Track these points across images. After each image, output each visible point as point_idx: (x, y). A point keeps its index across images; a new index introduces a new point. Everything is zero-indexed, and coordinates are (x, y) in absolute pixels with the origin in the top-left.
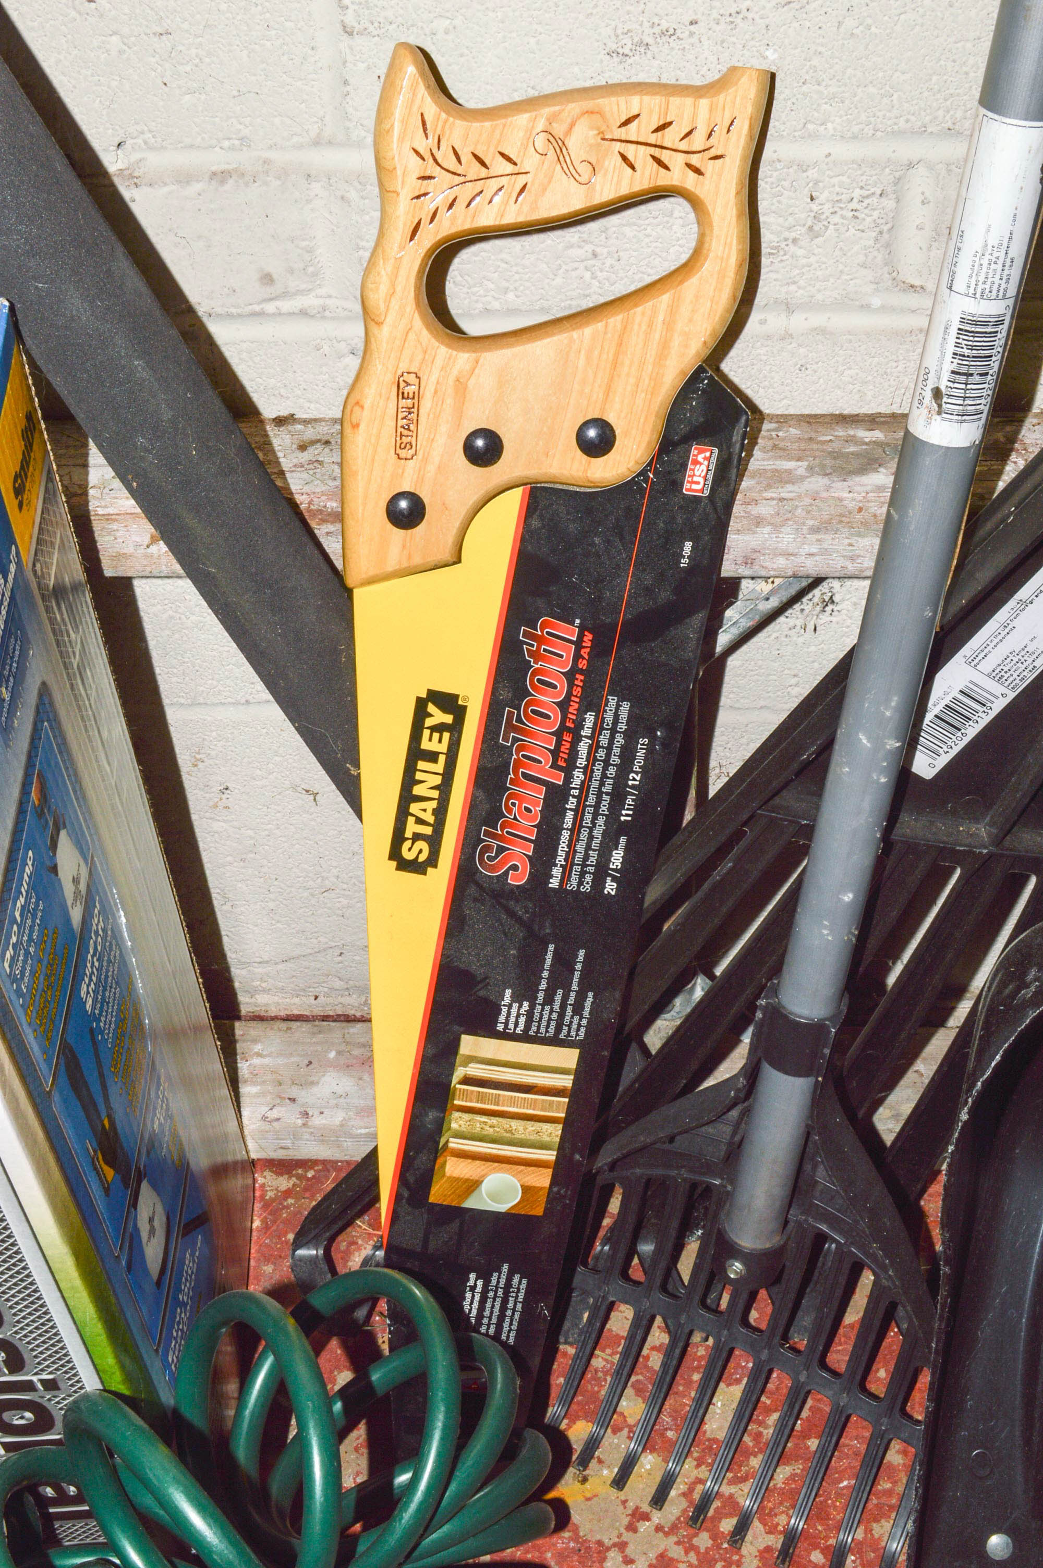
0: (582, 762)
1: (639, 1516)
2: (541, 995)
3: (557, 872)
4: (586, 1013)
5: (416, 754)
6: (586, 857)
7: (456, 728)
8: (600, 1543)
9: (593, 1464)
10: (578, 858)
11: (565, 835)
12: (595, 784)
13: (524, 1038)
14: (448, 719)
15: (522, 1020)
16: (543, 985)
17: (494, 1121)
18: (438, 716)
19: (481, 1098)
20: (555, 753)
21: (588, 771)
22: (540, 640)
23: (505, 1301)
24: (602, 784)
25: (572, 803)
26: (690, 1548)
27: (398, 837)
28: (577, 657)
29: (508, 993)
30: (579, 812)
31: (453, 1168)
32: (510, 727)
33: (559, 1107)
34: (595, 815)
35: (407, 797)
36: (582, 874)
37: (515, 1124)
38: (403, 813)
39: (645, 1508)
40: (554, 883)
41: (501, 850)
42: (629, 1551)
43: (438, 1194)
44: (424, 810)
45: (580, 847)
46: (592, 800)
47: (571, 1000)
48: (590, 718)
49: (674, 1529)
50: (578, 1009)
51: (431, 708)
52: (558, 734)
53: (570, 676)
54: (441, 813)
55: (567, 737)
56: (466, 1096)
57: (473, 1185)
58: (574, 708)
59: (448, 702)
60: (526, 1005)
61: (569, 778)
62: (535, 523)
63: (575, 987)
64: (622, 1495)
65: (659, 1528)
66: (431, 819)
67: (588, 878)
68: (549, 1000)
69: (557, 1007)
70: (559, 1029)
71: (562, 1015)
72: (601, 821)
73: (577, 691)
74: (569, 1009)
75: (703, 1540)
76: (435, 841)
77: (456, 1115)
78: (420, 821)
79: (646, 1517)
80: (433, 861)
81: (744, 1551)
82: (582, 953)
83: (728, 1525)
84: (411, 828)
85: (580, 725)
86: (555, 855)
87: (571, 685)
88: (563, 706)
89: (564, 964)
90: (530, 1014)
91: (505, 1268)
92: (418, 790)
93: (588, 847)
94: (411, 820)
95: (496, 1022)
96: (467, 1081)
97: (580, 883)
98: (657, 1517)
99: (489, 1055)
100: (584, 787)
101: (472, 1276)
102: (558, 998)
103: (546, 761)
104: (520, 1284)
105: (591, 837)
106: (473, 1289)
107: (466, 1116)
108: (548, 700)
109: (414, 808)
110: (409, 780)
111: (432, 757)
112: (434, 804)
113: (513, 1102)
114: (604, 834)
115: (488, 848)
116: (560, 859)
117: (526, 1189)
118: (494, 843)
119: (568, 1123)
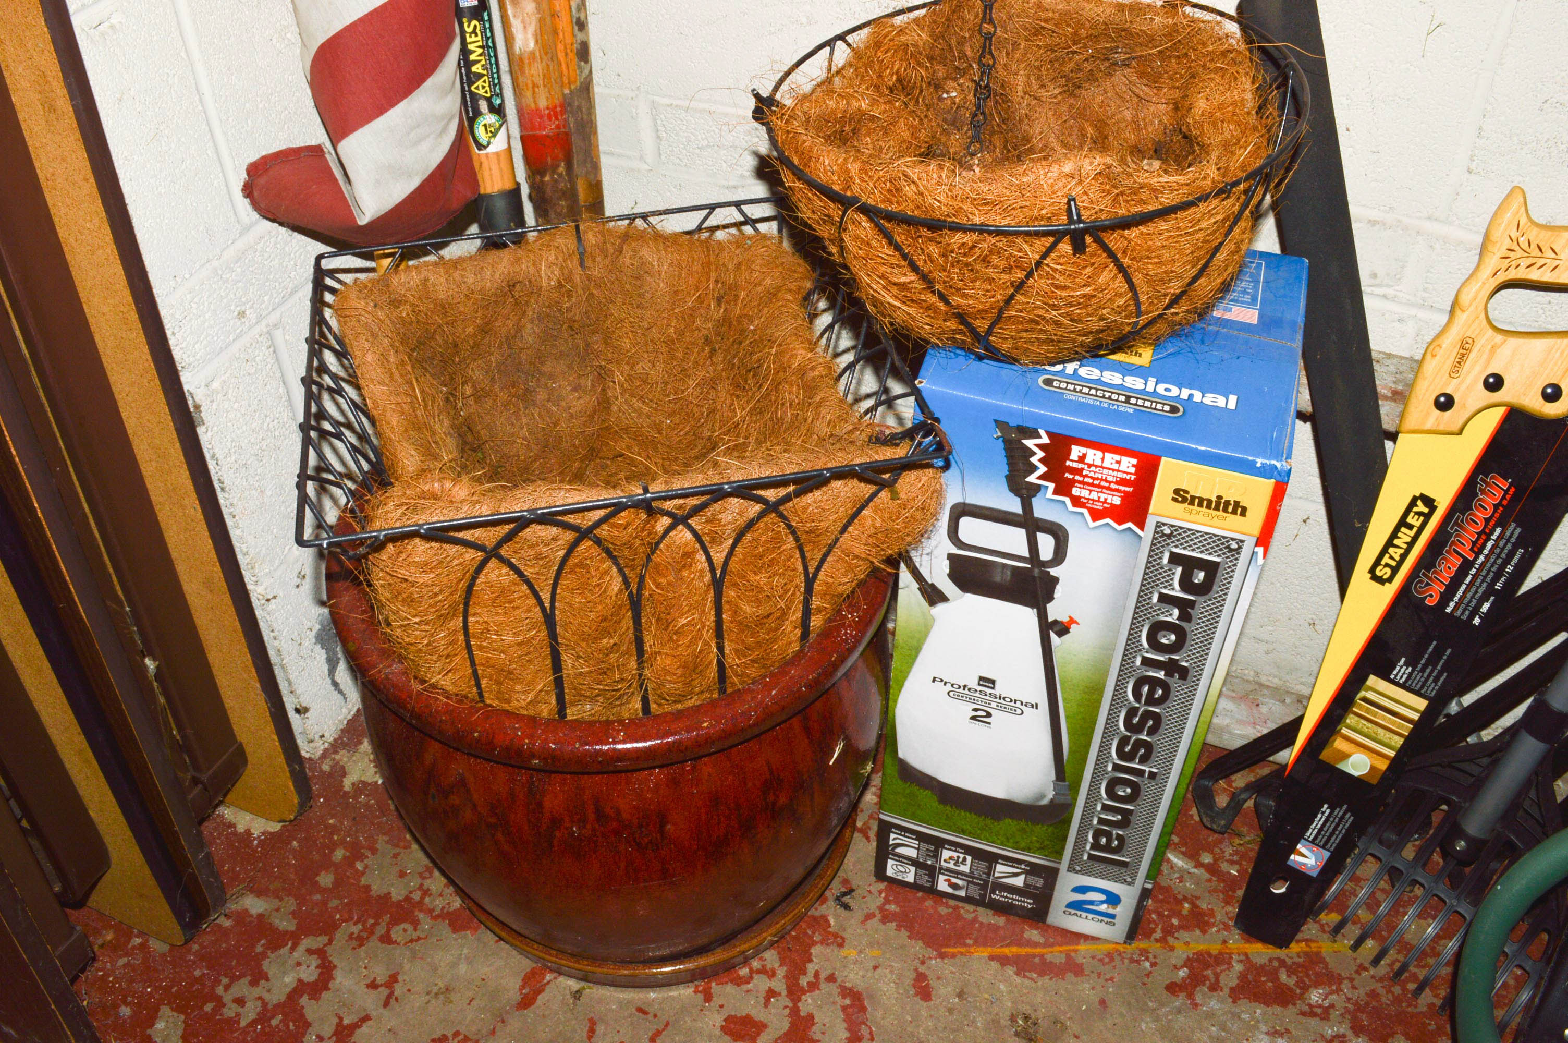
0: (1486, 552)
1: (1362, 968)
2: (1420, 666)
3: (1452, 604)
4: (1439, 684)
5: (1403, 523)
6: (1470, 601)
8: (1339, 975)
9: (1339, 936)
10: (1465, 601)
11: (1463, 587)
12: (1488, 565)
13: (1403, 686)
14: (1426, 510)
15: (1405, 676)
16: (1423, 661)
17: (1370, 725)
18: (1421, 507)
19: (1368, 711)
20: (1474, 543)
21: (1487, 557)
22: (1487, 484)
23: (1337, 825)
24: (1492, 566)
25: (1473, 571)
26: (1389, 991)
27: (1377, 563)
28: (1503, 498)
29: (1403, 660)
30: (1475, 577)
31: (1339, 744)
32: (1456, 523)
33: (1406, 729)
34: (1483, 581)
35: (1390, 543)
36: (1465, 610)
37: (1380, 730)
38: (1384, 551)
39: (1367, 965)
40: (1449, 610)
41: (1428, 584)
42: (1356, 983)
43: (1325, 755)
44: (1395, 553)
45: (1469, 595)
46: (1484, 573)
47: (1434, 674)
48: (1498, 530)
49: (1381, 979)
50: (1436, 680)
51: (1419, 503)
52: (1479, 534)
53: (1496, 507)
55: (1483, 537)
56: (1361, 707)
57: (1345, 756)
58: (1492, 523)
59: (1429, 502)
60: (1410, 669)
61: (1476, 558)
62: (1506, 426)
63: (1439, 668)
64: (1355, 955)
65: (1373, 977)
66: (1397, 558)
67: (1467, 613)
68: (1423, 670)
69: (1425, 675)
70: (1422, 687)
71: (1427, 680)
72: (1485, 585)
73: (1497, 515)
74: (1431, 679)
75: (1397, 990)
76: (1395, 570)
77: (1351, 716)
78: (1391, 558)
79: (1366, 969)
80: (1390, 580)
81: (1419, 1001)
82: (1449, 651)
83: (1412, 986)
84: (1386, 559)
85: (1492, 533)
86: (1454, 595)
87: (1495, 511)
88: (1487, 521)
89: (1437, 654)
90: (1410, 674)
91: (1345, 807)
92: (1396, 542)
93: (1473, 597)
94: (1387, 556)
95: (1391, 673)
96: (1365, 699)
97: (1462, 614)
98: (1372, 971)
99: (1380, 689)
100: (1483, 565)
101: (1326, 806)
102: (1428, 671)
103: (1468, 547)
104: (1349, 818)
105: (1476, 592)
106: (1323, 813)
107: (1356, 718)
108: (1480, 516)
109: (1391, 550)
110: (1394, 535)
111: (1410, 527)
112: (1402, 551)
113: (1384, 718)
114: (1484, 592)
115: (1421, 582)
116: (1456, 599)
117: (1373, 768)
118: (1426, 580)
119: (1408, 739)
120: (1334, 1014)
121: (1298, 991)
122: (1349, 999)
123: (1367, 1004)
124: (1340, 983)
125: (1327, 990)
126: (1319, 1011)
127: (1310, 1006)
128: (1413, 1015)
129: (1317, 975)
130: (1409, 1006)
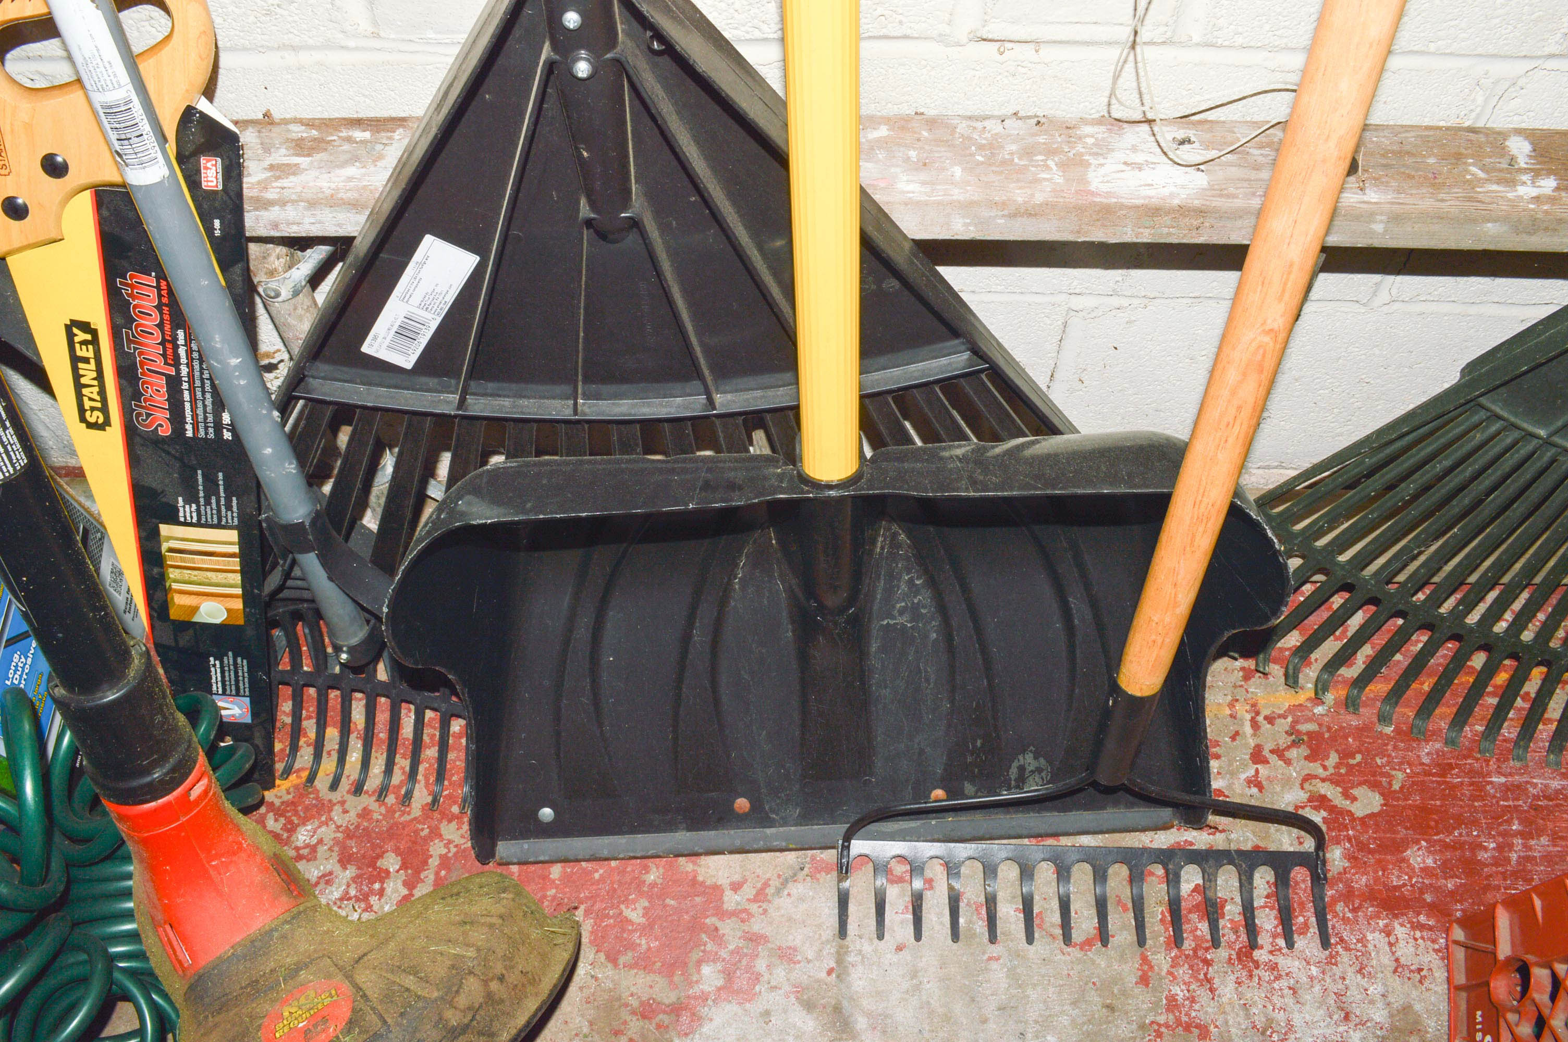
0: (184, 360)
2: (202, 501)
3: (189, 427)
4: (235, 509)
6: (206, 418)
7: (95, 341)
8: (330, 801)
10: (201, 418)
11: (187, 406)
12: (197, 374)
13: (199, 525)
14: (88, 337)
15: (194, 515)
16: (201, 494)
17: (196, 573)
18: (81, 336)
19: (182, 560)
20: (164, 355)
21: (190, 365)
22: (132, 287)
23: (236, 673)
24: (202, 373)
25: (185, 386)
27: (82, 411)
28: (160, 296)
29: (180, 499)
30: (192, 390)
31: (179, 600)
32: (130, 342)
33: (235, 564)
34: (204, 392)
35: (79, 387)
36: (206, 428)
37: (209, 574)
38: (79, 396)
40: (189, 434)
41: (148, 415)
42: (347, 806)
43: (174, 614)
44: (92, 392)
45: (200, 411)
46: (198, 383)
47: (223, 502)
48: (181, 334)
50: (229, 507)
51: (75, 330)
52: (163, 343)
53: (159, 307)
54: (102, 392)
55: (169, 346)
56: (172, 558)
57: (195, 609)
58: (167, 327)
59: (85, 327)
60: (194, 506)
61: (178, 371)
62: (105, 213)
63: (222, 494)
66: (98, 398)
67: (211, 430)
68: (208, 502)
69: (214, 506)
70: (220, 519)
71: (219, 511)
72: (208, 396)
73: (166, 317)
74: (223, 508)
76: (105, 409)
77: (171, 570)
78: (91, 399)
80: (107, 422)
82: (220, 475)
84: (87, 404)
85: (175, 339)
86: (185, 418)
87: (161, 314)
88: (160, 326)
89: (211, 483)
90: (198, 511)
91: (230, 654)
92: (83, 381)
93: (205, 412)
94: (86, 399)
95: (178, 516)
96: (171, 550)
97: (206, 434)
99: (180, 536)
100: (191, 375)
101: (212, 659)
102: (213, 500)
103: (160, 361)
104: (243, 663)
105: (205, 406)
106: (214, 666)
107: (178, 571)
108: (150, 323)
109: (85, 391)
110: (77, 376)
111: (86, 360)
112: (96, 389)
113: (203, 561)
114: (213, 403)
115: (139, 415)
116: (189, 419)
117: (229, 611)
118: (143, 411)
119: (243, 572)
120: (322, 850)
121: (285, 835)
122: (338, 827)
123: (357, 827)
124: (330, 810)
125: (317, 823)
126: (305, 852)
127: (297, 849)
128: (405, 825)
129: (307, 809)
130: (403, 813)
